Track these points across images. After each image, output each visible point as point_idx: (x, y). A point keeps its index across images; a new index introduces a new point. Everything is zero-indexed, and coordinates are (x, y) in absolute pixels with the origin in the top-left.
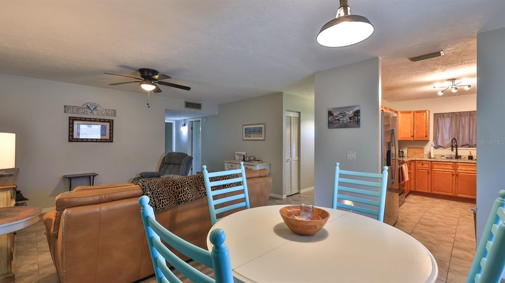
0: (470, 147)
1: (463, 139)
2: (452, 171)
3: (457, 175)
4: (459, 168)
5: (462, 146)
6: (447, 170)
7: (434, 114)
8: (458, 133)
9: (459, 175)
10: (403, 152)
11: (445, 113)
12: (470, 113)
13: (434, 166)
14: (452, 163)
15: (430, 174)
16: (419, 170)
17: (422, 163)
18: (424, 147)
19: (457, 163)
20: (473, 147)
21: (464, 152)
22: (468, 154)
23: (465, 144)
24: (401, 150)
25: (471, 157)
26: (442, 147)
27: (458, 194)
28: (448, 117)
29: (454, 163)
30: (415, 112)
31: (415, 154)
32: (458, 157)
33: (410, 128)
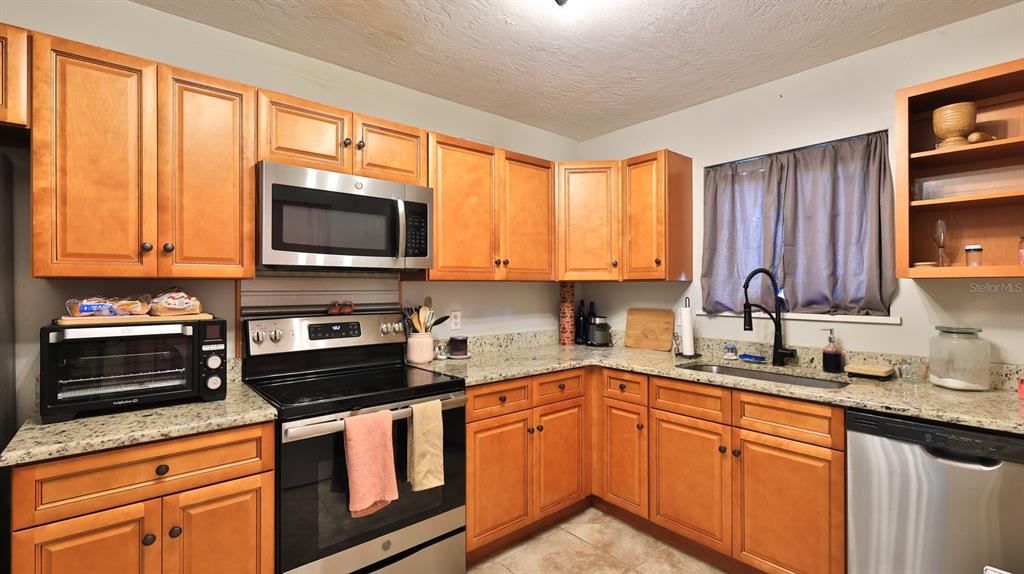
0: (836, 309)
1: (808, 273)
2: (719, 428)
3: (737, 453)
4: (745, 421)
5: (810, 304)
6: (701, 423)
7: (709, 170)
8: (791, 242)
9: (746, 455)
10: (605, 327)
11: (745, 162)
12: (834, 152)
13: (658, 397)
14: (718, 392)
15: (645, 430)
16: (614, 411)
17: (620, 383)
18: (674, 309)
19: (735, 394)
20: (847, 310)
21: (807, 334)
22: (824, 344)
23: (813, 295)
24: (598, 321)
25: (834, 361)
26: (730, 310)
27: (743, 549)
28: (752, 175)
29: (727, 394)
30: (625, 163)
31: (646, 337)
32: (783, 355)
33: (605, 230)
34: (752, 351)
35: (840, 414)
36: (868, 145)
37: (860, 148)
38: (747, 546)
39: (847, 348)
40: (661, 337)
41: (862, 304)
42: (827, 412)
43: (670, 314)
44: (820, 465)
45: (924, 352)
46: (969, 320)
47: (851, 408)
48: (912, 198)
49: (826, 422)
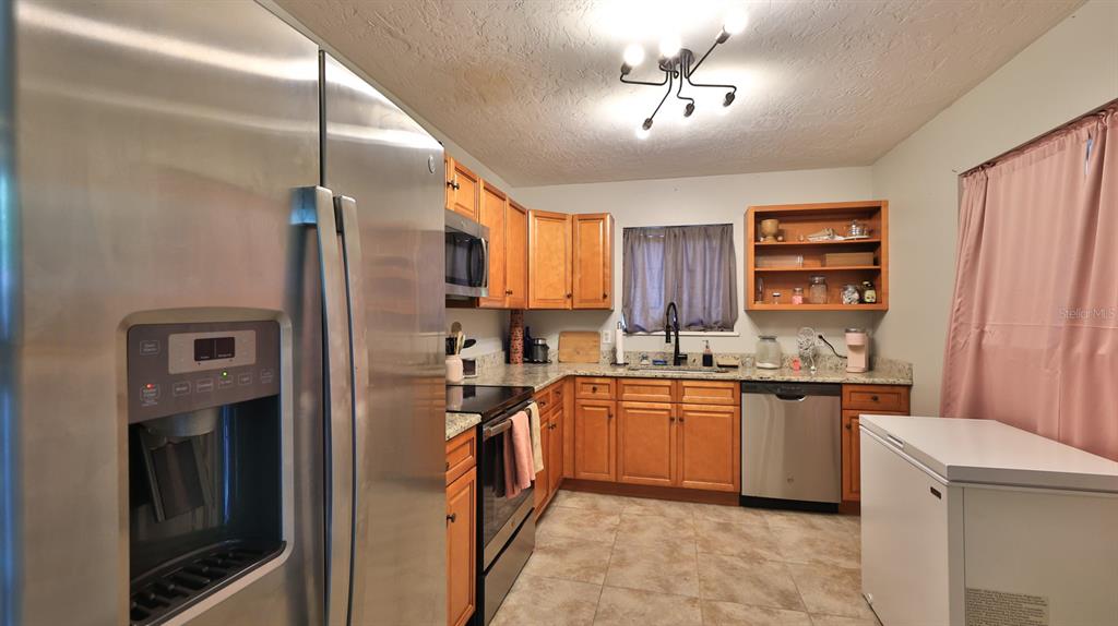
0: (706, 327)
1: (690, 305)
2: (669, 406)
3: (681, 420)
4: (685, 398)
5: (689, 326)
6: (657, 405)
7: (626, 230)
8: (680, 286)
9: (686, 421)
10: (545, 347)
11: (650, 229)
12: (706, 230)
13: (623, 392)
14: (668, 383)
15: (614, 419)
16: (586, 408)
17: (592, 386)
18: (600, 331)
19: (680, 382)
20: (711, 329)
21: (692, 343)
22: (702, 350)
23: (693, 320)
24: (540, 342)
25: (708, 360)
26: (643, 330)
27: (684, 479)
28: (657, 238)
29: (674, 382)
30: (576, 218)
31: (578, 353)
32: (679, 359)
33: (562, 269)
34: (658, 358)
35: (738, 385)
36: (723, 229)
37: (719, 231)
38: (686, 476)
39: (713, 351)
40: (591, 353)
41: (719, 325)
42: (731, 385)
43: (597, 334)
44: (727, 416)
45: (753, 350)
46: (769, 333)
47: (744, 381)
48: (756, 266)
49: (730, 391)
